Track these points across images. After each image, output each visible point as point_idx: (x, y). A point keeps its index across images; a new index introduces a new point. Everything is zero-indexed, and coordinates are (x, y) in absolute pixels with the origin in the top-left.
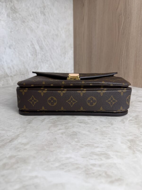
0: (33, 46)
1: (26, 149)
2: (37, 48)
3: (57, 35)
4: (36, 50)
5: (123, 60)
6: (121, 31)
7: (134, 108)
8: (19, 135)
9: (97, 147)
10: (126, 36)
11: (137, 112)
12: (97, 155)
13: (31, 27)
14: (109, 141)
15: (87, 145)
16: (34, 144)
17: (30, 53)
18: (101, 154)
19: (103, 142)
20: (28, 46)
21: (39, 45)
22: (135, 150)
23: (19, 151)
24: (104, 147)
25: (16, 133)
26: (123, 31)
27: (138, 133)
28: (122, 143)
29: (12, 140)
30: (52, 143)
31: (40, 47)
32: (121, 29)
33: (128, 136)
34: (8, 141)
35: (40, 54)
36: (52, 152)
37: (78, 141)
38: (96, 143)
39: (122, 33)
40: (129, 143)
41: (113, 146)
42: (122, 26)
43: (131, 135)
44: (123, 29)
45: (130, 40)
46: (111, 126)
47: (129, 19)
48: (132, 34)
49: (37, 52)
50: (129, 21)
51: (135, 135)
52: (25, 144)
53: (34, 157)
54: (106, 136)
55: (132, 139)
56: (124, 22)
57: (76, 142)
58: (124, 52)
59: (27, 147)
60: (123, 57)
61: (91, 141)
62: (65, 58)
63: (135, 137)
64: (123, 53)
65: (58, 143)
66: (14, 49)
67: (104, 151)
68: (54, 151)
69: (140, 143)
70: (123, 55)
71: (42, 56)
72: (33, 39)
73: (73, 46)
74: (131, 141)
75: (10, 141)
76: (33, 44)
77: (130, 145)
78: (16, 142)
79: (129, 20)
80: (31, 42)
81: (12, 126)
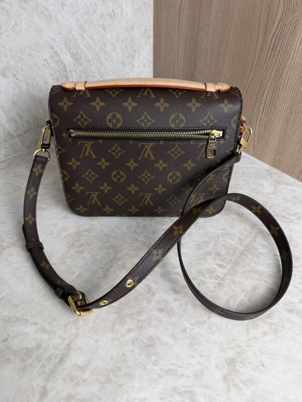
0: (57, 59)
1: (85, 381)
2: (67, 59)
3: (112, 15)
4: (65, 66)
5: (261, 108)
6: (269, 40)
7: (255, 262)
8: (69, 344)
9: (182, 376)
10: (279, 56)
11: (257, 276)
12: (180, 393)
13: (46, 9)
14: (199, 363)
15: (169, 372)
16: (95, 369)
17: (52, 75)
18: (185, 392)
19: (191, 364)
20: (46, 60)
21: (69, 52)
22: (231, 383)
23: (77, 384)
24: (192, 377)
25: (64, 340)
26: (276, 40)
27: (244, 342)
28: (217, 367)
29: (62, 358)
30: (120, 365)
31: (73, 56)
32: (272, 34)
33: (228, 348)
34: (57, 360)
35: (74, 74)
36: (121, 386)
37: (156, 361)
38: (180, 367)
39: (272, 46)
40: (226, 366)
41: (203, 375)
42: (275, 27)
43: (232, 348)
44: (275, 37)
45: (286, 70)
46: (207, 321)
47: (295, 15)
48: (293, 58)
49: (68, 68)
50: (294, 22)
51: (239, 346)
52: (83, 368)
53: (99, 398)
54: (197, 350)
55: (232, 357)
56: (282, 18)
57: (154, 364)
58: (266, 91)
59: (87, 375)
60: (263, 101)
61: (174, 362)
62: (133, 66)
63: (238, 353)
64: (265, 94)
65: (128, 366)
66: (14, 76)
67: (189, 386)
68: (123, 384)
69: (241, 367)
70: (264, 98)
71: (80, 75)
72: (53, 39)
73: (151, 34)
74: (231, 362)
75: (60, 361)
76: (56, 53)
77: (226, 373)
78: (68, 364)
79: (295, 19)
80: (52, 48)
81: (55, 320)
